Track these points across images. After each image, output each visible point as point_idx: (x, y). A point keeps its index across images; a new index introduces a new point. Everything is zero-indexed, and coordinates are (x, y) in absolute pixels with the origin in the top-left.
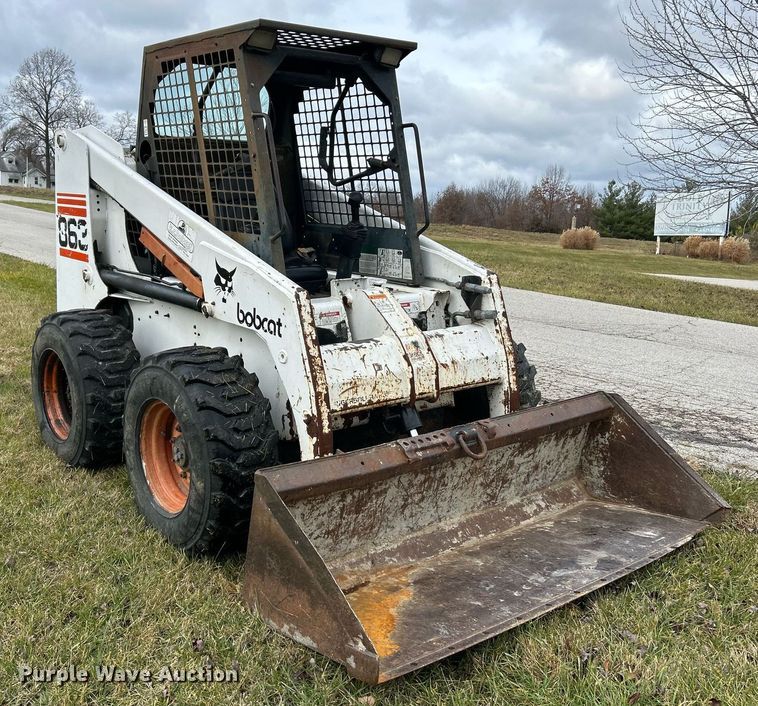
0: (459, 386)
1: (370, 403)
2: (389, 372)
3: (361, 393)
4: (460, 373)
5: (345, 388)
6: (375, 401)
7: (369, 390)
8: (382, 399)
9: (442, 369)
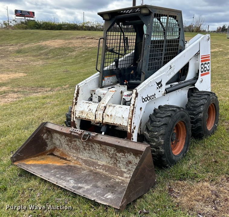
0: (111, 123)
1: (85, 118)
2: (91, 112)
3: (83, 115)
4: (112, 120)
5: (80, 112)
6: (86, 118)
7: (86, 115)
8: (88, 119)
9: (107, 116)
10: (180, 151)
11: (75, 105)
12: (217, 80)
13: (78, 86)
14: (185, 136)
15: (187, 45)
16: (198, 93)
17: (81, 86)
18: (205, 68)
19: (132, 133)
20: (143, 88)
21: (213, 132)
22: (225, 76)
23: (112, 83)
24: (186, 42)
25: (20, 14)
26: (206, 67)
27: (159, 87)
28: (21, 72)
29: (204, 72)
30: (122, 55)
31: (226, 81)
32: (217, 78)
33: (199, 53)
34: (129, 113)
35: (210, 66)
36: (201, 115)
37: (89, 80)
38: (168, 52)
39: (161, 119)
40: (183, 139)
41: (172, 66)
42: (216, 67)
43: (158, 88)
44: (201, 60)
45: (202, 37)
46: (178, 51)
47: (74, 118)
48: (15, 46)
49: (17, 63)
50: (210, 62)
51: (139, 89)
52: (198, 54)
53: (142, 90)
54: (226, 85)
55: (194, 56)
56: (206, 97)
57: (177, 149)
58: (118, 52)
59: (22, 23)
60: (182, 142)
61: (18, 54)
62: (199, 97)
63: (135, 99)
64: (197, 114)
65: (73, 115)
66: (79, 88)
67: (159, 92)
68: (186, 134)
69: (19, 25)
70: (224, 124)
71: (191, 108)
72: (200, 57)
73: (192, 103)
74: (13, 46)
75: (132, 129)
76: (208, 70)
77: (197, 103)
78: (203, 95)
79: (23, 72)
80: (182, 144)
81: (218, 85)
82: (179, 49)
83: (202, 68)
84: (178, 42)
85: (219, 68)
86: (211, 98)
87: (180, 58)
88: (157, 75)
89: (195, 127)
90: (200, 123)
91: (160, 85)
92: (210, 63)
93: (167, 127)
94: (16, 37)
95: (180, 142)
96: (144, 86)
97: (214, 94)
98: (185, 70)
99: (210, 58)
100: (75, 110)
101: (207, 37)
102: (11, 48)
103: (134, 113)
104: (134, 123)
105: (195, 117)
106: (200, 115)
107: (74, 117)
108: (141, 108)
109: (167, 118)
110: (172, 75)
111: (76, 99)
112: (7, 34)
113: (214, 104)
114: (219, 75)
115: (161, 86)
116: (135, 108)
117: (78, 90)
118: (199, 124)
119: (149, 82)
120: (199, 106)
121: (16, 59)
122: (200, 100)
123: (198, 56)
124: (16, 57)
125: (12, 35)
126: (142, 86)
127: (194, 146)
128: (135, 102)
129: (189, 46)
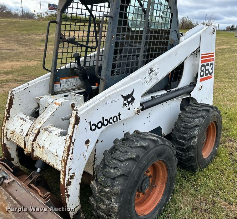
2: (23, 135)
3: (14, 138)
4: (44, 155)
5: (11, 132)
6: (17, 143)
7: (16, 138)
8: (19, 144)
9: (38, 146)
10: (156, 204)
11: (5, 121)
12: (223, 79)
13: (11, 93)
14: (166, 180)
15: (182, 38)
16: (193, 108)
17: (16, 92)
18: (206, 70)
19: (66, 186)
20: (93, 107)
21: (211, 159)
22: (231, 74)
23: (74, 87)
24: (182, 34)
25: (53, 8)
26: (208, 70)
27: (128, 102)
28: (36, 60)
29: (205, 76)
30: (91, 48)
31: (233, 80)
32: (223, 77)
33: (199, 51)
34: (64, 151)
35: (213, 69)
36: (195, 141)
37: (34, 84)
38: (158, 47)
39: (119, 164)
40: (162, 183)
41: (154, 69)
42: (223, 65)
43: (125, 104)
44: (201, 59)
45: (205, 28)
46: (168, 46)
47: (5, 140)
48: (41, 36)
49: (38, 51)
50: (214, 62)
51: (83, 109)
52: (197, 52)
53: (89, 110)
54: (232, 85)
55: (192, 54)
56: (204, 114)
57: (151, 200)
58: (85, 43)
59: (52, 15)
60: (161, 189)
61: (42, 43)
62: (194, 113)
63: (74, 127)
64: (189, 140)
65: (4, 135)
66: (13, 95)
67: (129, 109)
68: (166, 176)
69: (49, 17)
70: (226, 144)
71: (182, 128)
72: (201, 56)
73: (183, 121)
74: (39, 36)
75: (66, 179)
76: (211, 74)
77: (190, 122)
78: (199, 110)
79: (38, 60)
80: (160, 191)
81: (223, 85)
82: (169, 43)
83: (202, 71)
84: (169, 33)
85: (226, 65)
86: (211, 115)
87: (169, 56)
88: (124, 84)
89: (185, 156)
90: (193, 152)
91: (129, 100)
92: (214, 64)
93: (127, 179)
94: (43, 28)
95: (158, 189)
96: (96, 103)
97: (216, 108)
98: (177, 73)
99: (214, 57)
100: (5, 128)
101: (211, 29)
102: (37, 38)
103: (70, 153)
104: (70, 170)
105: (185, 142)
106: (193, 141)
107: (5, 138)
108: (87, 142)
109: (130, 163)
110: (154, 82)
111: (8, 112)
112: (37, 24)
113: (215, 122)
114: (225, 73)
115: (133, 99)
116: (73, 143)
117: (11, 98)
118: (191, 154)
119: (108, 95)
120: (192, 128)
121: (39, 47)
122: (195, 119)
123: (198, 54)
124: (39, 46)
125: (41, 25)
126: (91, 104)
127: (181, 186)
128: (73, 133)
129: (184, 40)
